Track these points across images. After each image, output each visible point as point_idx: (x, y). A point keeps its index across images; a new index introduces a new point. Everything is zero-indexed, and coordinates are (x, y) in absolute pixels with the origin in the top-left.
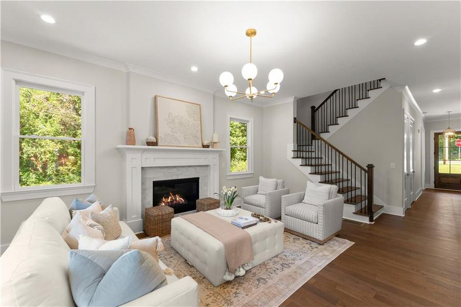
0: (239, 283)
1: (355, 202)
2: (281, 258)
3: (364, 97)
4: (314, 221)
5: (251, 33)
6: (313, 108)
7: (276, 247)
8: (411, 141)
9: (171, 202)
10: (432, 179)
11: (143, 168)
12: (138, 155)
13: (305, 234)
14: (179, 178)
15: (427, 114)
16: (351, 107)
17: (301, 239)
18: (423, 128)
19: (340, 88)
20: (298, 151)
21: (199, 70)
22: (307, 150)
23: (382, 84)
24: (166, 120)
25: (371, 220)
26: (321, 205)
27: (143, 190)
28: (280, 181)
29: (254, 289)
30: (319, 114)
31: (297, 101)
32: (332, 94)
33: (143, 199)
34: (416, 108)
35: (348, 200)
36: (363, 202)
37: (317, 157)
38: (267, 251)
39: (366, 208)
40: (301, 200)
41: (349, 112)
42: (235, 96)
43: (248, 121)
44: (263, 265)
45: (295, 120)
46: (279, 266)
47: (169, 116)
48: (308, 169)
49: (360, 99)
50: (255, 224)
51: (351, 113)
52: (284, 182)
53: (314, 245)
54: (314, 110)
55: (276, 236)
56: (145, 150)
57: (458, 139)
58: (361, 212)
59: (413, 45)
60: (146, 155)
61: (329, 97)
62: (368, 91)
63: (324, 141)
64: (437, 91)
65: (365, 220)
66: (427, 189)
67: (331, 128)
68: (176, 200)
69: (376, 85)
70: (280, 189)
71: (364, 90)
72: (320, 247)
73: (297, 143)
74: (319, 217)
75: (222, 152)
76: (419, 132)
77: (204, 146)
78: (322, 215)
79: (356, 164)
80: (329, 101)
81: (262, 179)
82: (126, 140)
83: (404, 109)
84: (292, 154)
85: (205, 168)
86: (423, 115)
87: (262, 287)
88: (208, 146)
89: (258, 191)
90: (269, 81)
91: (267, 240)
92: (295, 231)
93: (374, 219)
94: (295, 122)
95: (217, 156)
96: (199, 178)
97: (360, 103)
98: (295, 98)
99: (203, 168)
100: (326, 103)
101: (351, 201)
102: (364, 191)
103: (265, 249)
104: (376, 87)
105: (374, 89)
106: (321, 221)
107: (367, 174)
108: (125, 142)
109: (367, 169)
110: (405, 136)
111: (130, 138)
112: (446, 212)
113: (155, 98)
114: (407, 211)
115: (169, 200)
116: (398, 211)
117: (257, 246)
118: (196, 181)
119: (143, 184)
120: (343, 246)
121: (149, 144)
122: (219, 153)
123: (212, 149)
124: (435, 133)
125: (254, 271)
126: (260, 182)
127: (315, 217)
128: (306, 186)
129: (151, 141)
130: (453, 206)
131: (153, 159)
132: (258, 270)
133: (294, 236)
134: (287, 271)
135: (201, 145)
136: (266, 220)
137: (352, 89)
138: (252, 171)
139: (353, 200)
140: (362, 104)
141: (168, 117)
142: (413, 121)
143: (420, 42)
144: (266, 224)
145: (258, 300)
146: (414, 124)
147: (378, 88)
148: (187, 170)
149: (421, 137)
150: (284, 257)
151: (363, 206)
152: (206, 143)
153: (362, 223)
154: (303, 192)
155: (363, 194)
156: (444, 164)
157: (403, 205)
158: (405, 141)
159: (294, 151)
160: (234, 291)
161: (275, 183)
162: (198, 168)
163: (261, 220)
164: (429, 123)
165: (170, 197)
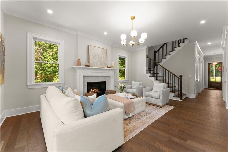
0: (130, 120)
1: (174, 92)
2: (145, 112)
3: (178, 46)
4: (158, 98)
5: (133, 18)
6: (155, 51)
7: (143, 107)
8: (198, 67)
10: (208, 84)
11: (83, 76)
12: (82, 71)
13: (154, 103)
14: (98, 81)
15: (205, 55)
16: (172, 51)
17: (152, 106)
18: (203, 61)
19: (167, 42)
20: (148, 70)
21: (108, 33)
22: (153, 70)
23: (186, 40)
25: (181, 99)
26: (161, 91)
27: (84, 86)
28: (141, 83)
29: (136, 121)
30: (157, 54)
31: (148, 48)
32: (163, 45)
33: (84, 89)
34: (200, 51)
35: (171, 91)
36: (178, 92)
37: (157, 73)
38: (139, 109)
39: (179, 95)
40: (151, 90)
41: (171, 53)
42: (126, 45)
43: (126, 57)
44: (138, 114)
46: (145, 114)
47: (94, 54)
48: (153, 78)
49: (176, 47)
50: (134, 98)
51: (172, 53)
52: (143, 83)
53: (158, 108)
54: (155, 52)
55: (143, 103)
56: (84, 68)
57: (219, 68)
58: (177, 96)
59: (200, 23)
60: (85, 71)
61: (162, 46)
62: (180, 43)
63: (160, 65)
64: (209, 43)
65: (179, 99)
66: (205, 88)
67: (163, 60)
69: (183, 41)
70: (141, 86)
71: (177, 43)
72: (161, 108)
73: (148, 67)
74: (160, 96)
75: (116, 71)
76: (202, 62)
77: (108, 68)
78: (161, 95)
79: (175, 75)
80: (162, 48)
81: (133, 82)
82: (77, 64)
83: (195, 52)
84: (146, 72)
86: (203, 55)
87: (139, 121)
89: (131, 87)
90: (141, 37)
91: (139, 104)
92: (149, 103)
93: (183, 99)
94: (147, 57)
95: (113, 72)
96: (106, 82)
97: (176, 49)
98: (147, 46)
99: (108, 77)
100: (160, 49)
101: (172, 92)
102: (178, 88)
103: (139, 108)
104: (183, 42)
105: (182, 43)
106: (161, 98)
107: (179, 79)
108: (76, 65)
109: (179, 77)
110: (196, 65)
111: (79, 63)
112: (213, 97)
113: (88, 46)
114: (197, 96)
116: (193, 96)
117: (136, 106)
118: (104, 83)
119: (83, 83)
120: (170, 108)
121: (86, 66)
122: (114, 71)
123: (111, 69)
124: (209, 63)
125: (135, 116)
126: (133, 83)
127: (158, 96)
128: (154, 84)
129: (87, 64)
130: (216, 95)
131: (87, 73)
132: (137, 116)
133: (149, 105)
134: (148, 116)
136: (138, 97)
137: (172, 43)
138: (128, 79)
139: (173, 91)
140: (177, 49)
142: (199, 57)
143: (203, 22)
144: (139, 98)
145: (139, 124)
146: (199, 58)
147: (184, 42)
148: (101, 78)
149: (202, 65)
150: (146, 112)
151: (178, 94)
152: (109, 66)
153: (177, 101)
154: (152, 87)
155: (178, 89)
156: (213, 78)
157: (195, 93)
158: (196, 67)
159: (147, 70)
160: (129, 122)
161: (139, 84)
162: (106, 77)
163: (136, 97)
164: (206, 58)
165: (94, 90)
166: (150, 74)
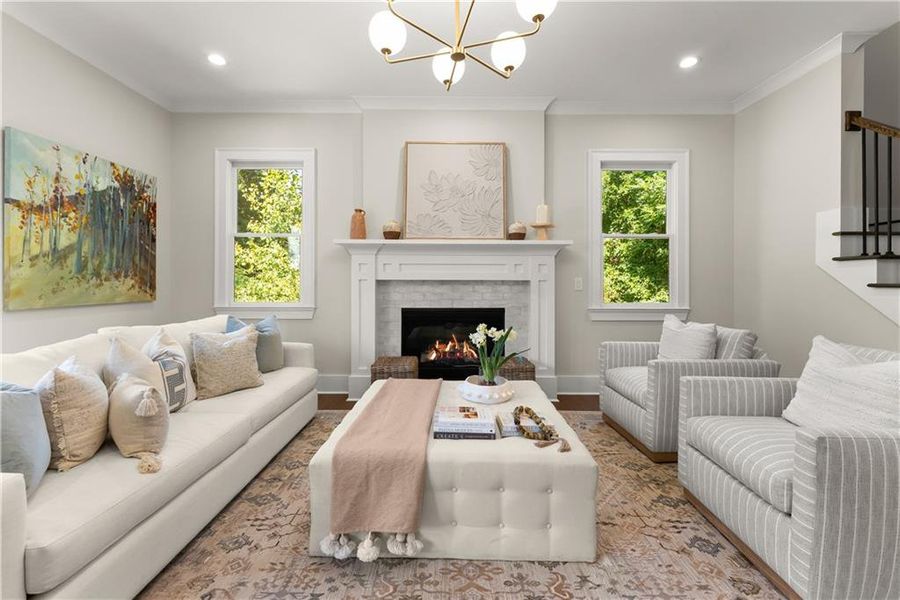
9: (450, 353)
11: (379, 283)
12: (369, 258)
14: (455, 306)
20: (863, 233)
24: (422, 187)
28: (732, 334)
45: (852, 122)
47: (429, 178)
56: (382, 248)
60: (383, 258)
68: (461, 351)
77: (511, 237)
82: (350, 231)
84: (835, 246)
85: (520, 288)
88: (521, 236)
94: (850, 126)
96: (502, 311)
113: (406, 147)
115: (447, 349)
118: (496, 316)
121: (388, 235)
122: (555, 252)
129: (393, 230)
131: (396, 267)
135: (501, 234)
138: (681, 301)
141: (427, 181)
162: (501, 287)
165: (450, 343)
166: (875, 261)
